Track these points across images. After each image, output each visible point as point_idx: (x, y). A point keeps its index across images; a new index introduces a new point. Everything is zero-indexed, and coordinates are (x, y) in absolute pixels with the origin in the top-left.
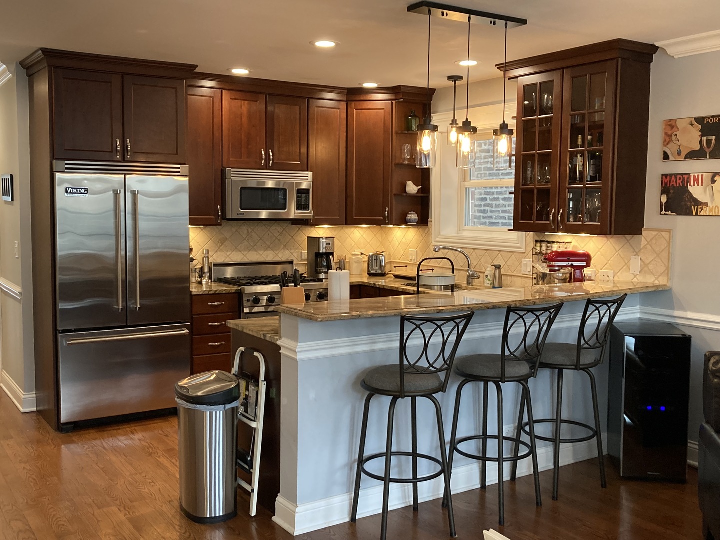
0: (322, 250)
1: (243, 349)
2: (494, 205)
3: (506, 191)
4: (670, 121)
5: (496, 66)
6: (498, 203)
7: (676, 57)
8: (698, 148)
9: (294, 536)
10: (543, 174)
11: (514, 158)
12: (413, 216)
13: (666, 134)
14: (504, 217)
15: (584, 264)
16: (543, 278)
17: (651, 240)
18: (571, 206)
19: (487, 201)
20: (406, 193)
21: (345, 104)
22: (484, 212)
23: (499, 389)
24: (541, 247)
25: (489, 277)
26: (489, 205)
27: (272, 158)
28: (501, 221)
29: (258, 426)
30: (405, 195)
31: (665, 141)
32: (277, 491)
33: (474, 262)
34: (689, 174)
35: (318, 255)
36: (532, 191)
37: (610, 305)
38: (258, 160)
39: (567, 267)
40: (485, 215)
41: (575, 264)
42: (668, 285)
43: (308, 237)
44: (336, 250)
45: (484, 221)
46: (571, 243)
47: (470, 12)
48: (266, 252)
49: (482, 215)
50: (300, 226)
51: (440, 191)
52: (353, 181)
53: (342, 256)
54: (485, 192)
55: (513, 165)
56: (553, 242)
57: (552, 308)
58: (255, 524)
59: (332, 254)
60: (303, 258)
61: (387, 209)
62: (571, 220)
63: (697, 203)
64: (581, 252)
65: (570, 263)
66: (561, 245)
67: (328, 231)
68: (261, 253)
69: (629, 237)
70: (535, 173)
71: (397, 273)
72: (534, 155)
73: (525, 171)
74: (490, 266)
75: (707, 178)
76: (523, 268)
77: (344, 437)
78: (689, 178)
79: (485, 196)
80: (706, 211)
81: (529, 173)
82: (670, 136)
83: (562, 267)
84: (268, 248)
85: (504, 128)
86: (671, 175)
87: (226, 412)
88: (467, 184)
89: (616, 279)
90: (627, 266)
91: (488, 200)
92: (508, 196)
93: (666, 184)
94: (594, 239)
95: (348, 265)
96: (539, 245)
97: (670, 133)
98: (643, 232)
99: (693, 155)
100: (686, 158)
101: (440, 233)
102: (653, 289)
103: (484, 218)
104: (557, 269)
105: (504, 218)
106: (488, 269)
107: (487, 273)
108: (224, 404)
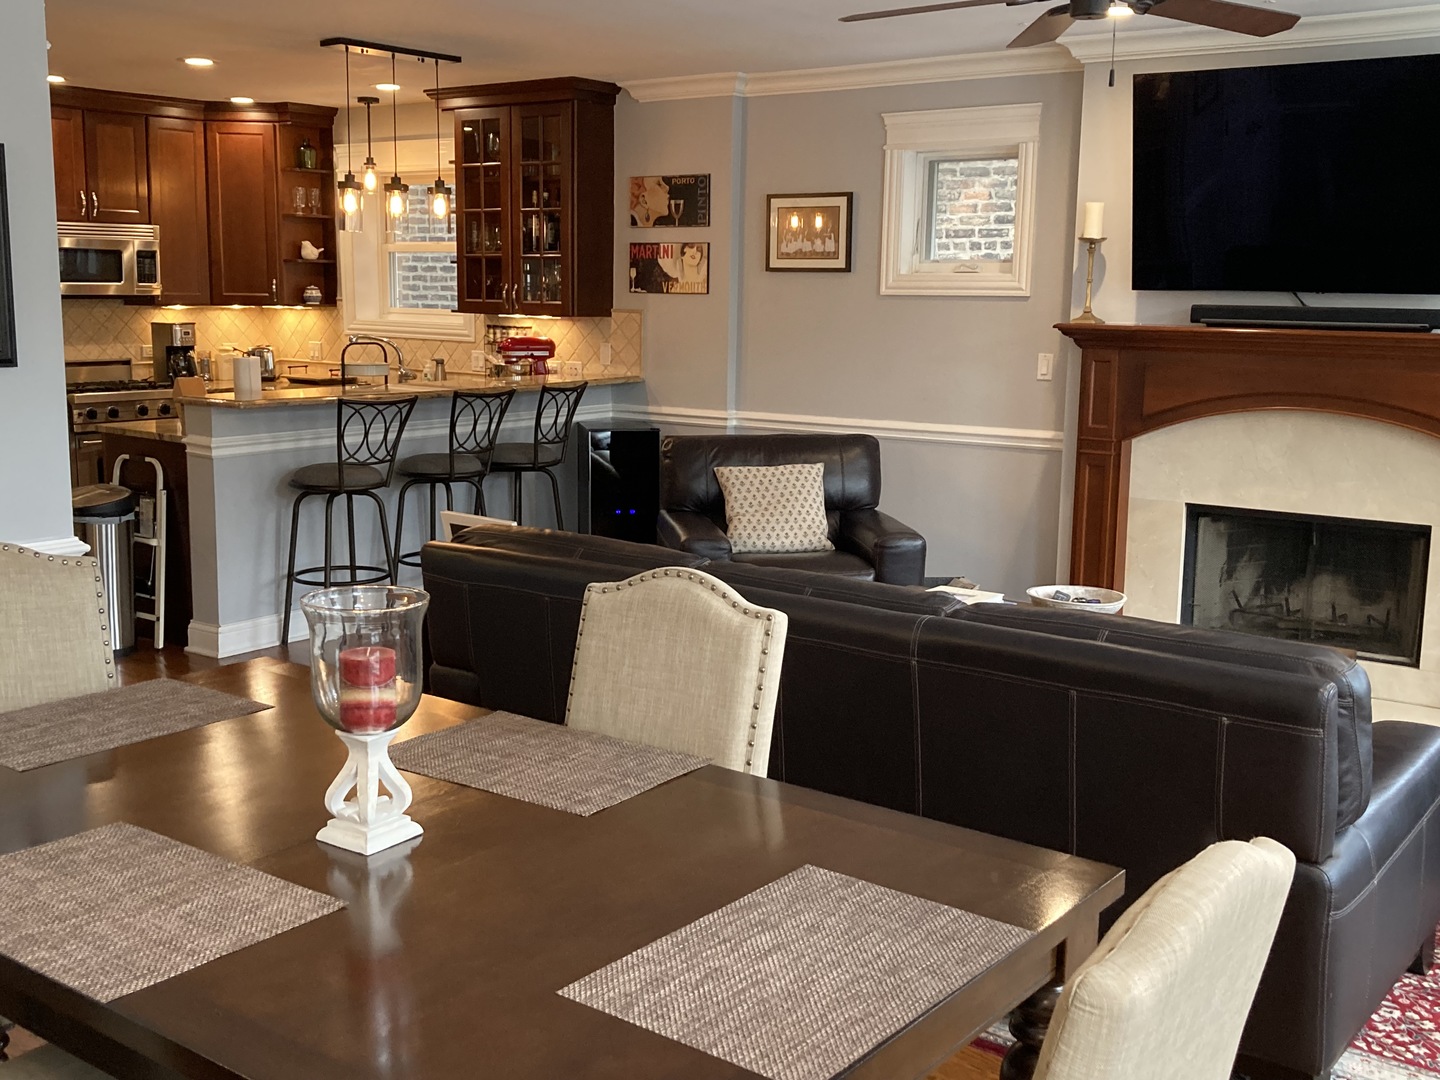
0: (178, 343)
1: (127, 457)
2: (429, 278)
3: (446, 257)
4: (637, 178)
5: (425, 91)
6: (434, 274)
7: (640, 101)
8: (666, 213)
9: (218, 659)
10: (492, 238)
11: (454, 216)
12: (314, 292)
13: (633, 194)
14: (444, 296)
15: (547, 353)
16: (498, 371)
17: (622, 323)
18: (529, 281)
19: (416, 270)
20: (301, 257)
21: (200, 125)
22: (414, 288)
23: (448, 489)
24: (495, 334)
25: (429, 376)
26: (420, 278)
27: (96, 204)
28: (440, 303)
29: (159, 543)
30: (300, 261)
31: (632, 202)
32: (189, 616)
33: (407, 357)
34: (658, 244)
35: (171, 350)
36: (478, 260)
37: (568, 393)
38: (75, 208)
39: (526, 357)
40: (415, 293)
41: (536, 353)
42: (642, 376)
43: (152, 324)
44: (198, 342)
45: (415, 302)
46: (530, 328)
47: (393, 49)
48: (88, 347)
49: (411, 293)
50: (137, 307)
51: (352, 255)
52: (219, 239)
53: (205, 352)
54: (413, 257)
55: (454, 226)
56: (510, 327)
57: (503, 394)
58: (162, 659)
59: (192, 348)
60: (145, 355)
61: (274, 282)
62: (529, 298)
63: (667, 278)
64: (543, 338)
65: (530, 353)
66: (519, 331)
67: (180, 315)
68: (80, 347)
69: (597, 319)
70: (482, 237)
71: (293, 376)
72: (479, 214)
73: (470, 235)
74: (429, 361)
75: (677, 248)
76: (474, 363)
77: (269, 549)
78: (658, 249)
79: (415, 264)
80: (677, 288)
81: (475, 236)
82: (637, 197)
83: (520, 358)
84: (89, 341)
85: (440, 185)
86: (640, 244)
87: (119, 526)
88: (391, 247)
89: (585, 371)
90: (597, 354)
91: (419, 269)
92: (448, 264)
93: (635, 255)
94: (558, 323)
95: (214, 367)
96: (491, 331)
97: (637, 193)
98: (613, 314)
99: (663, 221)
100: (655, 224)
101: (355, 317)
102: (623, 381)
103: (414, 297)
104: (514, 360)
105: (445, 298)
106: (428, 365)
107: (426, 370)
108: (120, 515)
